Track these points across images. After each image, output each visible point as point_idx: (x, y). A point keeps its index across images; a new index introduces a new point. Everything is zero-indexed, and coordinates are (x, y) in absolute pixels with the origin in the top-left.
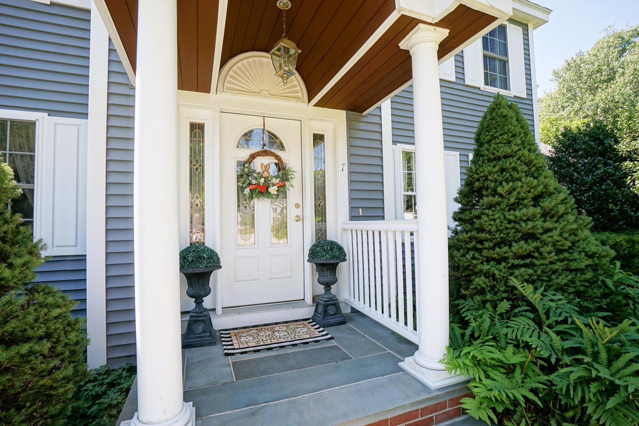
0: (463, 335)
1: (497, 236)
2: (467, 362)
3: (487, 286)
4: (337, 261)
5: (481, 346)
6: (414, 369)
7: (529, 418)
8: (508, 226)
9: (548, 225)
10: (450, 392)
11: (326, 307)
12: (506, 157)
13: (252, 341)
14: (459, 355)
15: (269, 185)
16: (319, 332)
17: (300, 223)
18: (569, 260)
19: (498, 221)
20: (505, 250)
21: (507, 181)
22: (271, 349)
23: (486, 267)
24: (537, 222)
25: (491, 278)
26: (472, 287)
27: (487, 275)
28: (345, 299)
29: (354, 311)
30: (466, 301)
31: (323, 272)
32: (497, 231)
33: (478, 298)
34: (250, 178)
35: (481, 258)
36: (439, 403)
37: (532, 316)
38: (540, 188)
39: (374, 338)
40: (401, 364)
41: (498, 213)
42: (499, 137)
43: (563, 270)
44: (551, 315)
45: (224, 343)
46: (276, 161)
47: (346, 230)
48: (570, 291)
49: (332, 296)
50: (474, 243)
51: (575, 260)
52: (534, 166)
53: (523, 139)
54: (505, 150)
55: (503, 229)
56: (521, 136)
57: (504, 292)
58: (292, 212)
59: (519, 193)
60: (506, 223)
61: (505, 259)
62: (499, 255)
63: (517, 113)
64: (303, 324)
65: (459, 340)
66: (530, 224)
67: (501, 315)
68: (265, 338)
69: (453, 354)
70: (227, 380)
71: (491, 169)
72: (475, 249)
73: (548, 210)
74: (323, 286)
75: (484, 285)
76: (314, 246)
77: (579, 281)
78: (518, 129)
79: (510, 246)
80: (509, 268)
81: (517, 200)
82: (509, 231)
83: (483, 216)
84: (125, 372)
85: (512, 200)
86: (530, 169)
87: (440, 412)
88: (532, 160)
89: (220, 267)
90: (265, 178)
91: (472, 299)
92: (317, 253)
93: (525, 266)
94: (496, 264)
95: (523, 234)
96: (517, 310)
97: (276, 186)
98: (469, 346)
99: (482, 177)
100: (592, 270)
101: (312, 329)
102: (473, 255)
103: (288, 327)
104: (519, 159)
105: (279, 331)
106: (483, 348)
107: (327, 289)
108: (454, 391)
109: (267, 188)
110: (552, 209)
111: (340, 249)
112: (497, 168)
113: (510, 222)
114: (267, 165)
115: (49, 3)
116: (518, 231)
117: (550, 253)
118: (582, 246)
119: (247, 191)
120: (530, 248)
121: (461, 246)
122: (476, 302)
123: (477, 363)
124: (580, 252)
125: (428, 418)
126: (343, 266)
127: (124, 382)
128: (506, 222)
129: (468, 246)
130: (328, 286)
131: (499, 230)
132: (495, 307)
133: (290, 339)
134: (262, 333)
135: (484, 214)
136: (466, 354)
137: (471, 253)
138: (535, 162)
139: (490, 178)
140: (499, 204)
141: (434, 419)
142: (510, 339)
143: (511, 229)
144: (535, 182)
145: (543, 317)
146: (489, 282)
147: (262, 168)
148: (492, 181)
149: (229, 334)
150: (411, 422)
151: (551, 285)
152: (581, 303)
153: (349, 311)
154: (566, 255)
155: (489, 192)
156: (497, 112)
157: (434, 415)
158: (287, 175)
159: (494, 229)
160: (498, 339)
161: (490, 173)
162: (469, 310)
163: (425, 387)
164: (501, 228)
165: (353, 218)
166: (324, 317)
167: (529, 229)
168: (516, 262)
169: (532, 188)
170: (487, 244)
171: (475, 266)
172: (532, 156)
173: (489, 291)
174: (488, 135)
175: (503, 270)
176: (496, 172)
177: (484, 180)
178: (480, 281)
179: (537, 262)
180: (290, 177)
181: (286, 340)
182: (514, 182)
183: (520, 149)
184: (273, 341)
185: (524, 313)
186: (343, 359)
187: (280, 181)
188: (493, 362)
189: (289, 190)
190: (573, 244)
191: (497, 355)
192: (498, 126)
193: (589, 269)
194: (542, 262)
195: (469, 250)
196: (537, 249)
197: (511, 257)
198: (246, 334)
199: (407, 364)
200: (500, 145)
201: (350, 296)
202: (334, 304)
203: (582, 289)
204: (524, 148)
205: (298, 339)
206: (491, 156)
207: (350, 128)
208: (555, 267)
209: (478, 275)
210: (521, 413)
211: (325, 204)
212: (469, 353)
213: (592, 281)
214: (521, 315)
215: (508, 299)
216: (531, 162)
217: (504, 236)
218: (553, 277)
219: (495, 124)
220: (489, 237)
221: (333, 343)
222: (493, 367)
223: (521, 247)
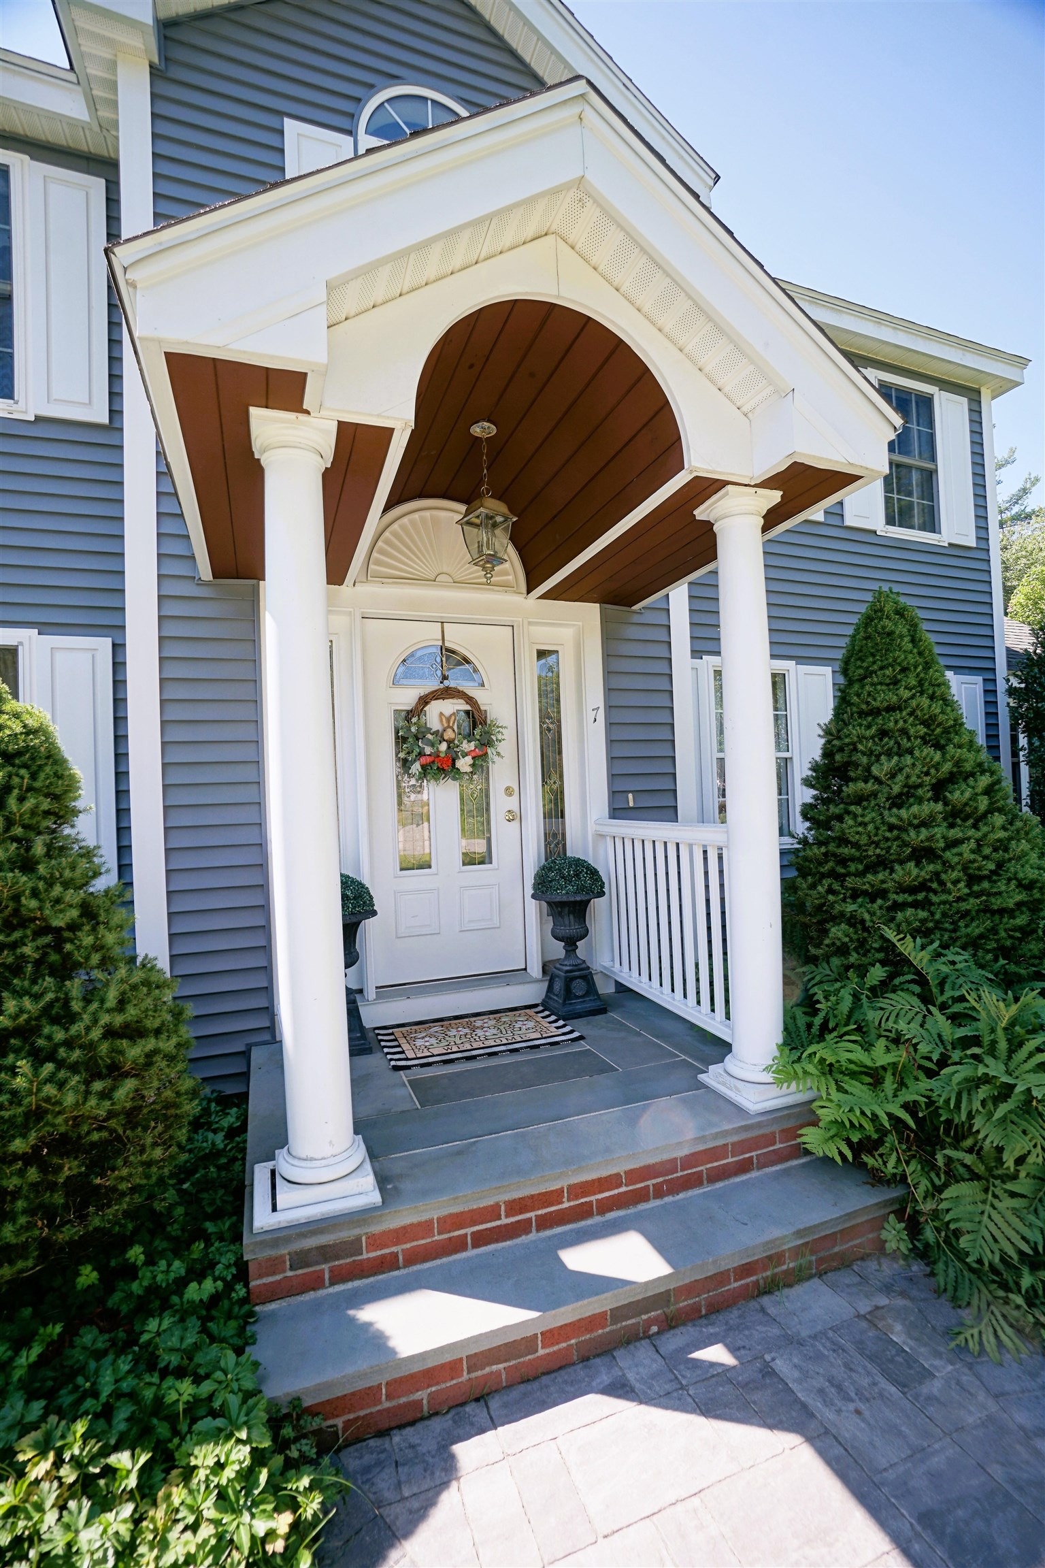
0: (809, 1026)
1: (870, 853)
2: (810, 1068)
3: (851, 940)
4: (585, 898)
5: (836, 1043)
6: (724, 1084)
7: (903, 1151)
8: (888, 834)
9: (955, 833)
10: (781, 1117)
11: (568, 981)
12: (890, 709)
13: (436, 1045)
14: (800, 1058)
15: (457, 756)
16: (558, 1028)
17: (516, 824)
18: (989, 895)
19: (870, 827)
20: (883, 878)
21: (889, 754)
22: (474, 1057)
23: (850, 908)
24: (936, 829)
25: (859, 926)
26: (827, 941)
27: (853, 921)
28: (605, 967)
29: (621, 989)
30: (817, 967)
31: (562, 917)
32: (869, 845)
33: (836, 961)
34: (420, 744)
35: (843, 891)
36: (763, 1136)
37: (917, 989)
38: (947, 767)
39: (657, 1037)
40: (702, 1077)
41: (873, 811)
42: (879, 673)
43: (978, 911)
44: (947, 987)
45: (386, 1050)
46: (468, 708)
47: (602, 836)
48: (989, 947)
49: (579, 962)
50: (831, 864)
51: (1000, 893)
52: (939, 725)
53: (922, 675)
54: (886, 697)
55: (880, 841)
56: (919, 670)
57: (878, 950)
58: (500, 804)
59: (908, 777)
60: (884, 831)
61: (883, 894)
62: (872, 886)
63: (914, 626)
64: (527, 1014)
65: (802, 1033)
66: (924, 833)
67: (873, 989)
68: (458, 1039)
69: (789, 1057)
70: (407, 1107)
71: (862, 731)
72: (832, 874)
73: (959, 806)
74: (563, 944)
75: (847, 940)
76: (543, 868)
77: (1005, 930)
78: (911, 659)
79: (892, 871)
80: (889, 909)
81: (906, 789)
82: (889, 844)
83: (847, 818)
84: (213, 1105)
85: (896, 789)
86: (933, 731)
87: (765, 1151)
88: (935, 716)
89: (374, 913)
90: (450, 742)
91: (828, 963)
92: (551, 882)
93: (915, 905)
94: (868, 901)
95: (914, 850)
96: (897, 981)
97: (470, 757)
98: (818, 1042)
99: (848, 744)
100: (1029, 909)
101: (544, 1022)
102: (830, 886)
103: (498, 1020)
104: (911, 714)
105: (482, 1027)
106: (839, 1045)
107: (569, 949)
108: (789, 1116)
109: (454, 761)
110: (966, 804)
111: (594, 873)
112: (873, 730)
113: (891, 828)
114: (451, 716)
115: (33, 419)
116: (905, 844)
117: (955, 883)
118: (1012, 869)
119: (416, 768)
120: (923, 873)
121: (810, 869)
122: (834, 969)
123: (829, 1069)
124: (1009, 880)
125: (744, 1159)
126: (598, 905)
127: (217, 1120)
128: (885, 828)
129: (822, 870)
130: (570, 944)
131: (873, 842)
132: (863, 976)
133: (505, 1041)
134: (453, 1032)
135: (848, 813)
136: (810, 1055)
137: (826, 882)
138: (941, 718)
139: (860, 747)
140: (874, 794)
141: (755, 1161)
142: (886, 1030)
143: (894, 840)
144: (938, 756)
145: (935, 990)
146: (856, 933)
147: (441, 721)
148: (864, 753)
149: (392, 1034)
150: (715, 1164)
151: (958, 938)
152: (1007, 967)
153: (611, 989)
154: (986, 885)
155: (859, 772)
156: (876, 626)
157: (753, 1154)
158: (489, 733)
159: (864, 840)
160: (864, 1030)
161: (861, 738)
162: (821, 982)
163: (739, 1110)
164: (876, 839)
165: (618, 813)
166: (565, 1001)
167: (922, 841)
168: (900, 898)
169: (933, 766)
170: (853, 867)
171: (832, 906)
172: (936, 708)
173: (856, 949)
174: (861, 667)
175: (878, 913)
176: (872, 737)
177: (852, 751)
178: (838, 932)
179: (934, 899)
180: (494, 738)
181: (499, 1043)
182: (900, 756)
183: (913, 697)
184: (475, 1045)
185: (906, 986)
186: (602, 1071)
187: (476, 747)
188: (852, 1066)
189: (493, 762)
190: (1000, 865)
191: (859, 1055)
192: (878, 651)
193: (1024, 909)
194: (944, 897)
195: (823, 876)
196: (937, 874)
197: (892, 890)
198: (424, 1034)
199: (713, 1076)
200: (879, 687)
201: (613, 960)
202: (584, 977)
203: (1008, 943)
204: (922, 693)
205: (520, 1039)
206: (864, 707)
207: (608, 637)
208: (964, 906)
209: (838, 921)
210: (893, 1145)
211: (562, 786)
212: (815, 1053)
213: (1028, 929)
214: (902, 990)
215: (883, 963)
216: (933, 718)
217: (883, 852)
218: (961, 924)
219: (873, 647)
220: (857, 854)
221: (584, 1046)
222: (853, 1075)
223: (909, 874)
